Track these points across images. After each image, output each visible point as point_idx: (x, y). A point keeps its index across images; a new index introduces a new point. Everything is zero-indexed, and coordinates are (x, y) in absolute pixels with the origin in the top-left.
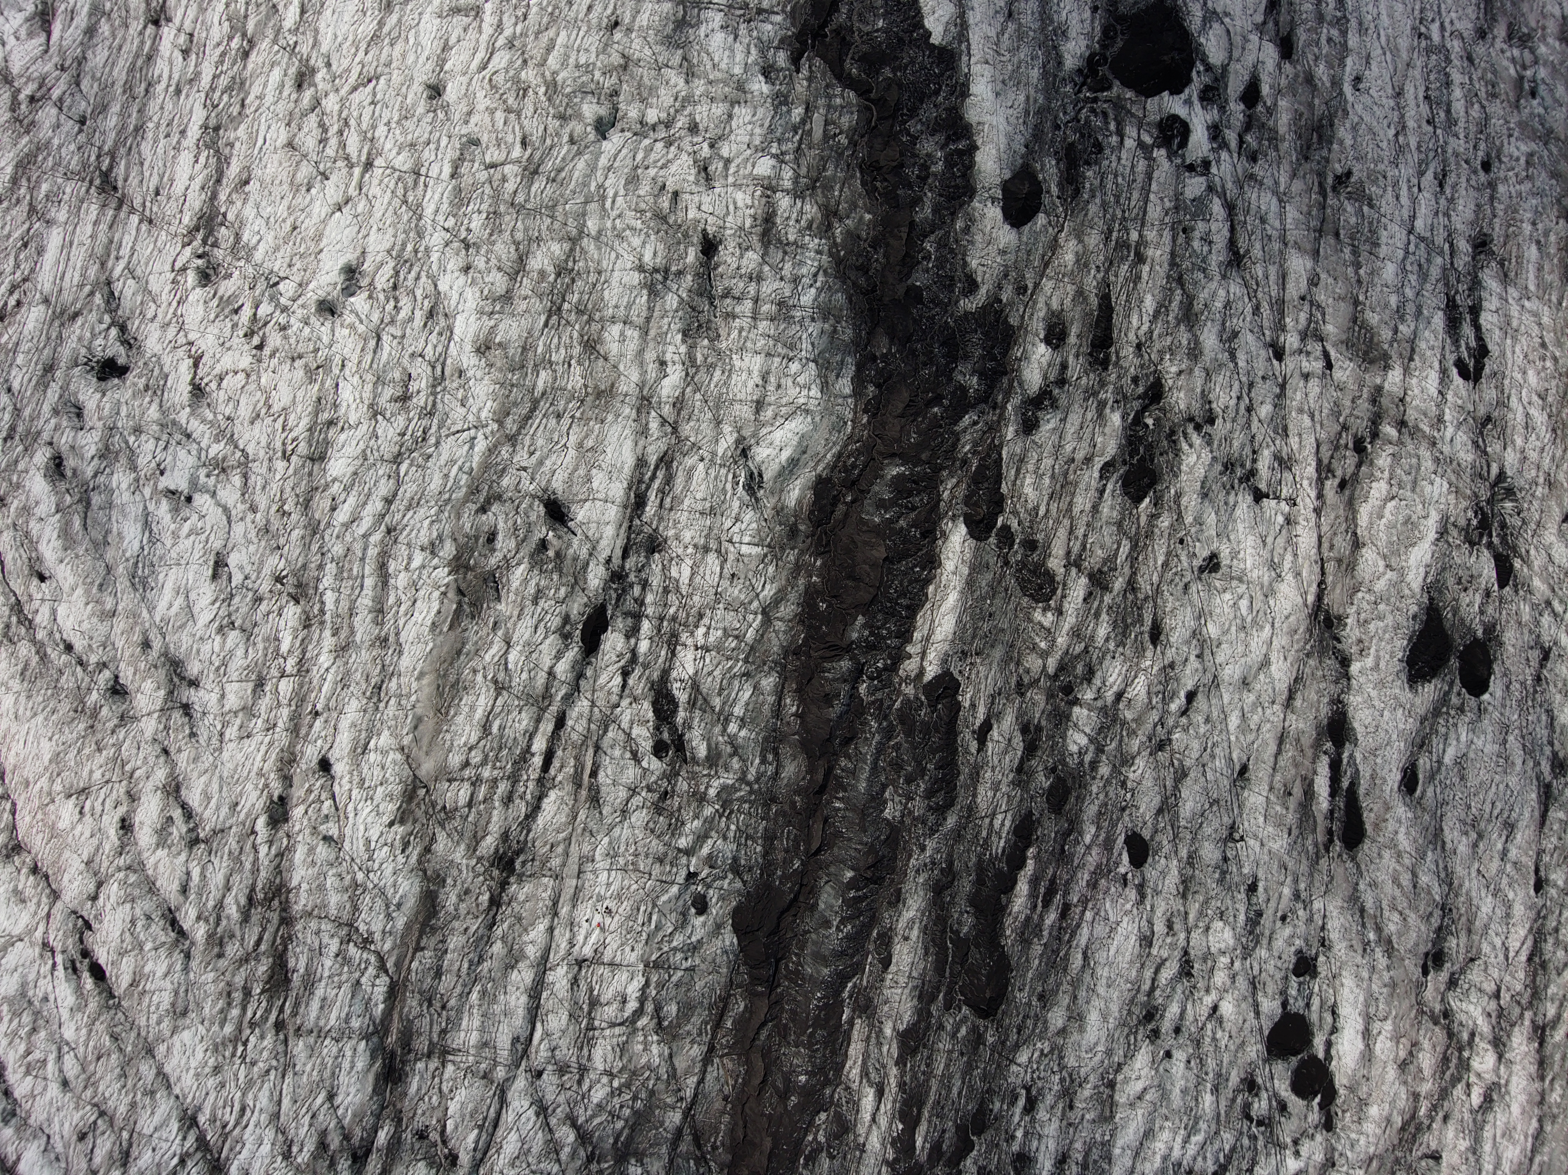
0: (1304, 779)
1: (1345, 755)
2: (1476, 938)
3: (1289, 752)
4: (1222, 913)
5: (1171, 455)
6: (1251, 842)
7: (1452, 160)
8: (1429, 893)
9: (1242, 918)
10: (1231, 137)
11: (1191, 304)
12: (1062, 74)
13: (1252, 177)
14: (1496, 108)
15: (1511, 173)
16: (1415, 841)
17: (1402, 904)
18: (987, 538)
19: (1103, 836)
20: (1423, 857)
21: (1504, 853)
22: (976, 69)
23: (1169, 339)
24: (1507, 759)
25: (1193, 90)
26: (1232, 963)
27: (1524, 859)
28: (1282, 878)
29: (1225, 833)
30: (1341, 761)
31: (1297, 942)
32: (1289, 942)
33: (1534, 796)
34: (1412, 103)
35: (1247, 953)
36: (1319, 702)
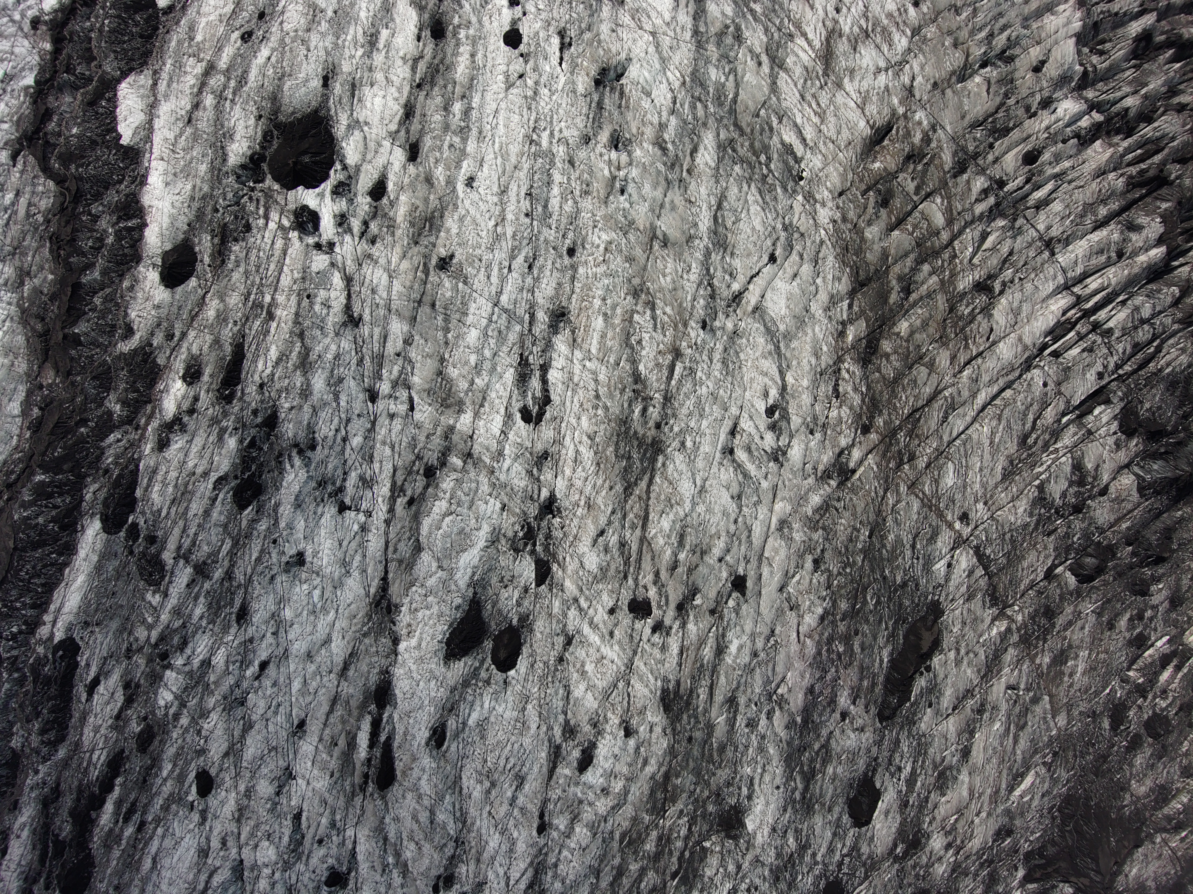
0: (348, 733)
1: (385, 716)
2: (483, 866)
3: (339, 711)
4: (269, 835)
5: (276, 473)
6: (300, 781)
7: (543, 246)
8: (444, 828)
9: (286, 839)
10: (356, 224)
11: (308, 355)
12: (225, 169)
13: (369, 256)
14: (587, 204)
15: (590, 258)
16: (436, 786)
17: (419, 836)
18: (116, 533)
19: (177, 771)
20: (442, 799)
21: (514, 799)
22: (154, 164)
23: (287, 381)
24: (524, 724)
25: (327, 186)
26: (273, 873)
27: (529, 806)
28: (322, 810)
29: (280, 773)
30: (381, 720)
31: (330, 860)
32: (323, 861)
33: (543, 755)
34: (513, 199)
35: (287, 866)
36: (369, 672)
